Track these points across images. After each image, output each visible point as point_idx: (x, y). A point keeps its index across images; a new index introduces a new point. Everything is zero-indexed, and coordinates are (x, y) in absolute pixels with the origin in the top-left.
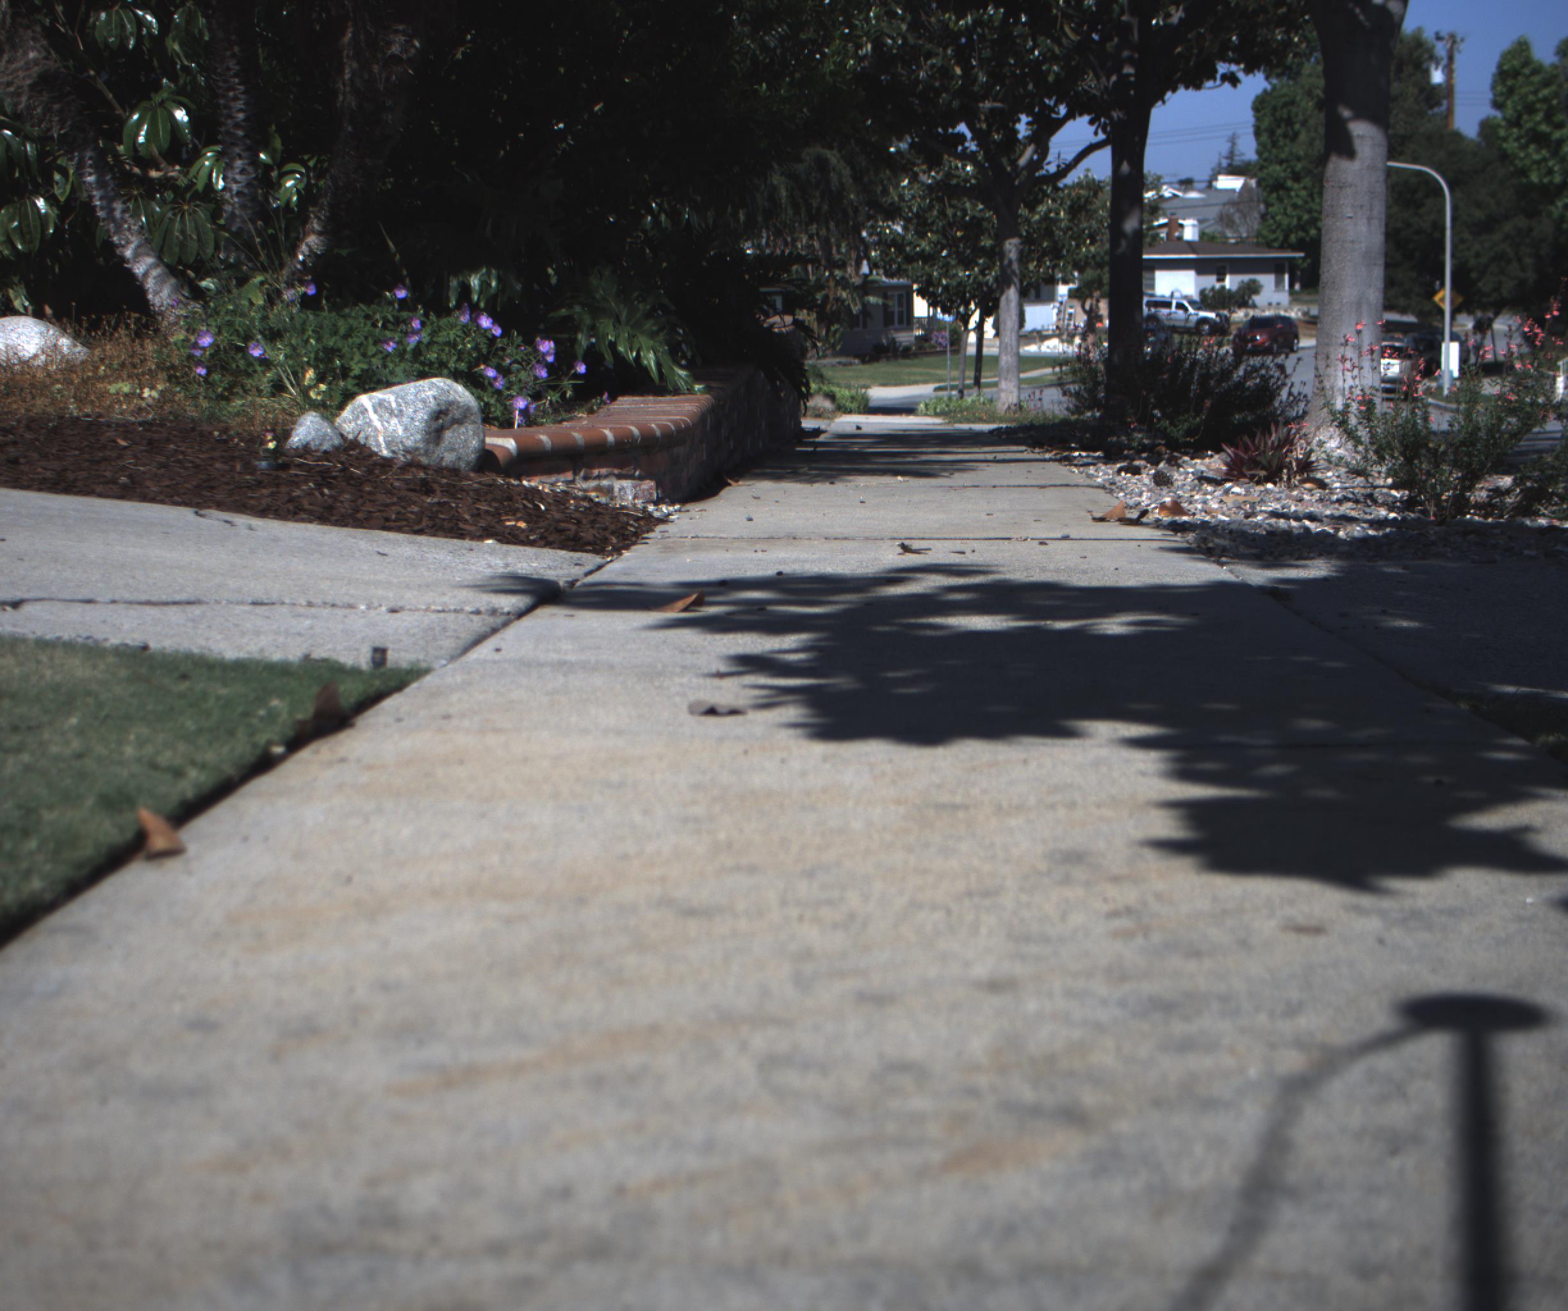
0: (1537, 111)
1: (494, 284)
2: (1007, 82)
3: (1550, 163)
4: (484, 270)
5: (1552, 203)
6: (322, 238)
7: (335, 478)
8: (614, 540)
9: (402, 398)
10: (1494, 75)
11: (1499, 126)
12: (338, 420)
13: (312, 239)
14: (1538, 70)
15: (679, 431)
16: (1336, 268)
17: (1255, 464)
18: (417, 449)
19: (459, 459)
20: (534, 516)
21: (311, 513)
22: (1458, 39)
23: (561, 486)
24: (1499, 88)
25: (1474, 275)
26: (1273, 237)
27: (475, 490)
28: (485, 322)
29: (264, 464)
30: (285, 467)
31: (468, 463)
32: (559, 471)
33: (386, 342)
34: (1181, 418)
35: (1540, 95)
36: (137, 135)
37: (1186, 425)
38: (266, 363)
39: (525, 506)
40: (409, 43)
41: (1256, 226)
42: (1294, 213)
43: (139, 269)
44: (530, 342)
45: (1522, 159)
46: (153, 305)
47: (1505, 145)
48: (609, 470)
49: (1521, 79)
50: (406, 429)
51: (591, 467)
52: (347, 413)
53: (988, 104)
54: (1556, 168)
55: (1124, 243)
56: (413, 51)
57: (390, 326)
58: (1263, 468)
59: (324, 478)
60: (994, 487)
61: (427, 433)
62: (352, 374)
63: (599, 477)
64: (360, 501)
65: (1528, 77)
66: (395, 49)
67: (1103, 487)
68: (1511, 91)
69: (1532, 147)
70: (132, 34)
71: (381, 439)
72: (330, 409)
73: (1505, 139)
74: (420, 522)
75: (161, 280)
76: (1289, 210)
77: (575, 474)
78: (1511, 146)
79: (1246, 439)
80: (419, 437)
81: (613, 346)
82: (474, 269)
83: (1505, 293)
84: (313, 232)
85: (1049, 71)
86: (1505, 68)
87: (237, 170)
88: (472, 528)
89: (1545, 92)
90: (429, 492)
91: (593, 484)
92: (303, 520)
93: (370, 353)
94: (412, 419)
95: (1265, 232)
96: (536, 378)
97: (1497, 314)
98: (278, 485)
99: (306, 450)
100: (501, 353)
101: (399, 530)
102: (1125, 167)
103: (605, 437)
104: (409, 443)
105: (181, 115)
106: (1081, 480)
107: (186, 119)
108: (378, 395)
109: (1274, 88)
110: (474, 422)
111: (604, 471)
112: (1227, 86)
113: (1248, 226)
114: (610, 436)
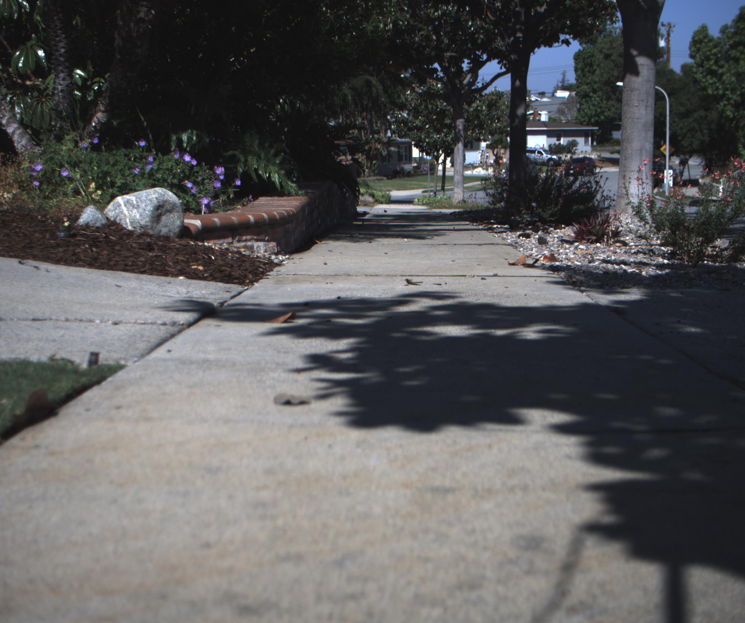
0: (712, 59)
1: (194, 138)
2: (458, 43)
3: (717, 85)
4: (190, 131)
5: (718, 103)
6: (105, 114)
7: (100, 242)
8: (251, 276)
9: (139, 199)
10: (690, 42)
11: (693, 67)
12: (106, 210)
13: (99, 115)
14: (711, 40)
15: (289, 215)
16: (629, 132)
17: (590, 233)
18: (147, 226)
19: (170, 231)
20: (207, 263)
21: (84, 261)
22: (672, 26)
23: (225, 246)
24: (693, 49)
25: (680, 138)
26: (583, 120)
27: (177, 249)
28: (187, 158)
29: (62, 234)
30: (74, 236)
31: (175, 234)
32: (224, 237)
33: (134, 168)
34: (548, 208)
35: (713, 52)
36: (19, 63)
37: (550, 212)
38: (70, 179)
39: (203, 257)
40: (149, 11)
41: (575, 114)
42: (594, 108)
43: (10, 130)
44: (212, 169)
45: (704, 83)
46: (18, 149)
47: (696, 76)
48: (252, 237)
49: (703, 44)
50: (141, 215)
51: (242, 235)
52: (110, 207)
53: (448, 54)
54: (720, 87)
55: (517, 120)
56: (151, 16)
57: (138, 160)
58: (594, 235)
59: (94, 242)
60: (455, 245)
61: (152, 217)
62: (116, 185)
63: (246, 241)
64: (112, 255)
65: (706, 43)
66: (142, 15)
67: (511, 245)
68: (699, 50)
69: (709, 77)
70: (16, 11)
71: (128, 220)
72: (101, 205)
73: (696, 73)
74: (144, 267)
75: (21, 136)
76: (591, 107)
77: (233, 239)
78: (699, 76)
79: (585, 220)
80: (148, 219)
81: (256, 170)
82: (184, 130)
83: (694, 147)
84: (100, 111)
85: (478, 38)
86: (696, 39)
87: (61, 79)
88: (173, 270)
89: (715, 51)
90: (151, 249)
91: (242, 244)
92: (80, 266)
93: (126, 174)
94: (144, 210)
95: (579, 117)
96: (215, 188)
97: (690, 157)
98: (68, 246)
99: (87, 226)
100: (196, 174)
101: (133, 271)
102: (518, 83)
103: (249, 219)
104: (143, 223)
105: (41, 53)
106: (500, 241)
107: (43, 55)
108: (127, 197)
109: (584, 49)
110: (178, 212)
111: (249, 237)
112: (564, 45)
113: (571, 115)
114: (252, 218)
